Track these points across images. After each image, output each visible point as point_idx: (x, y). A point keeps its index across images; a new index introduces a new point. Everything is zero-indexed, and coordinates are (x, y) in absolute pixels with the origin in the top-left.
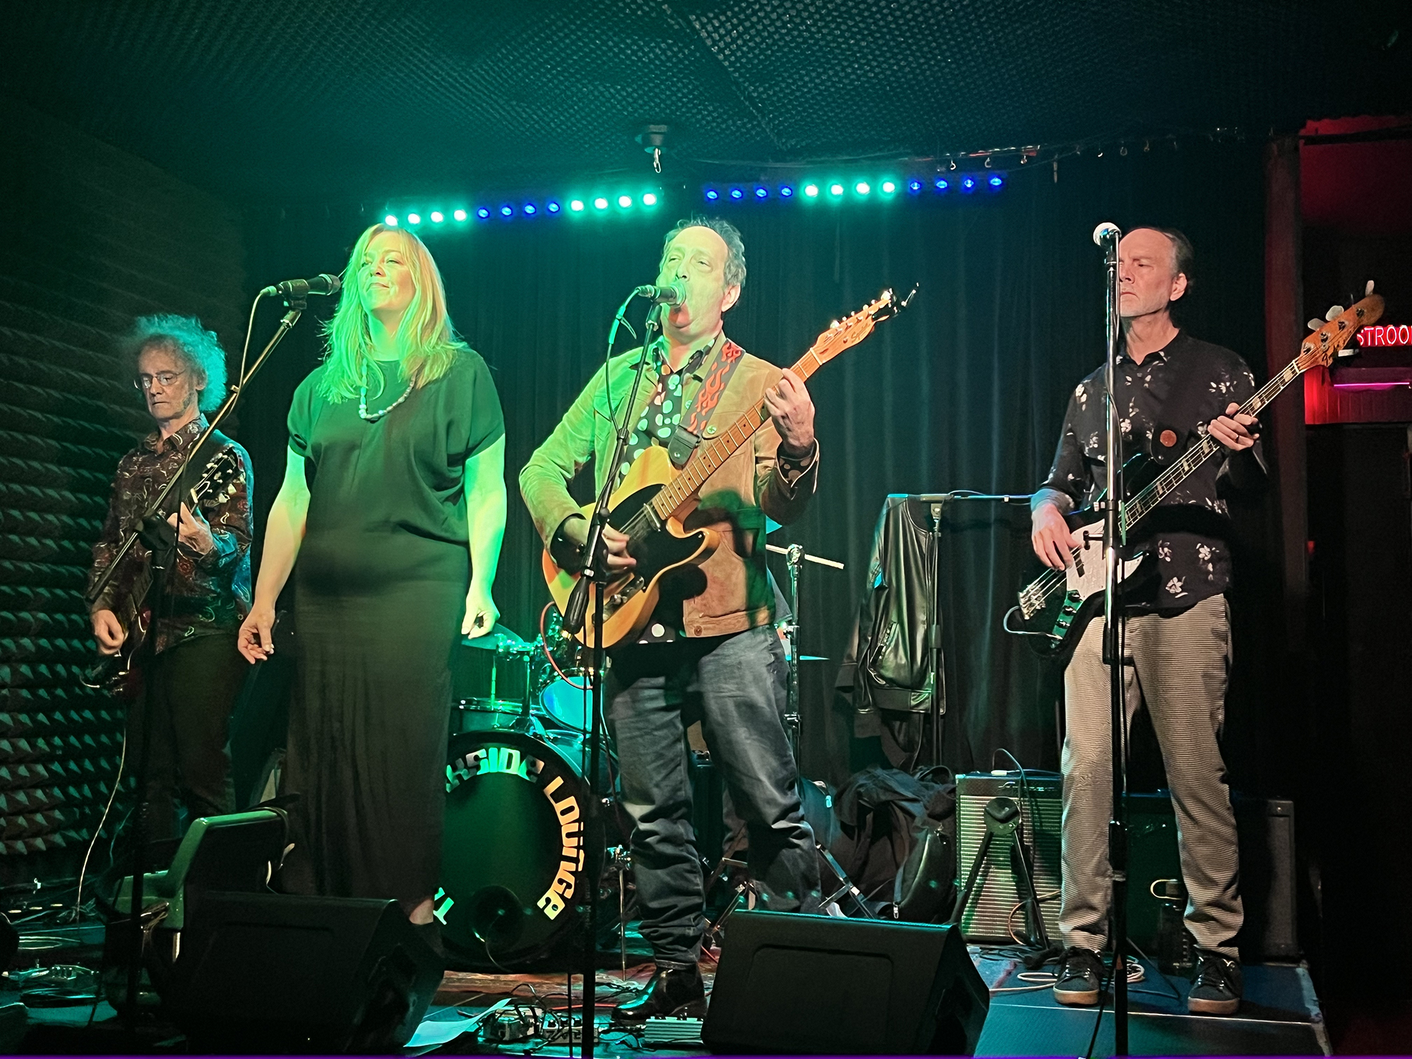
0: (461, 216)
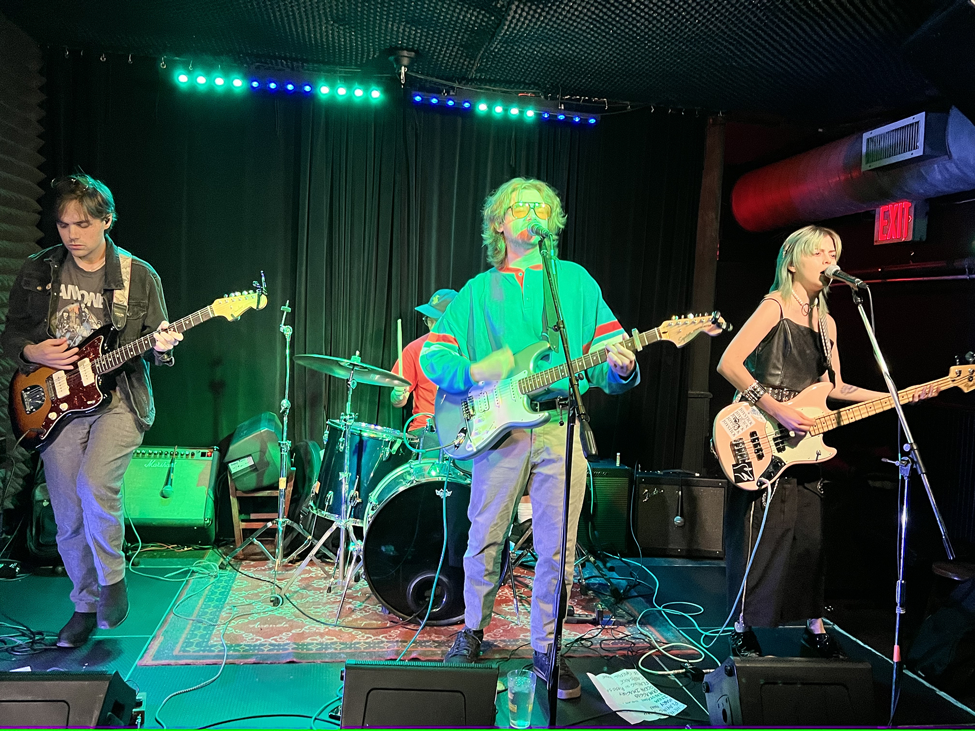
0: (238, 84)
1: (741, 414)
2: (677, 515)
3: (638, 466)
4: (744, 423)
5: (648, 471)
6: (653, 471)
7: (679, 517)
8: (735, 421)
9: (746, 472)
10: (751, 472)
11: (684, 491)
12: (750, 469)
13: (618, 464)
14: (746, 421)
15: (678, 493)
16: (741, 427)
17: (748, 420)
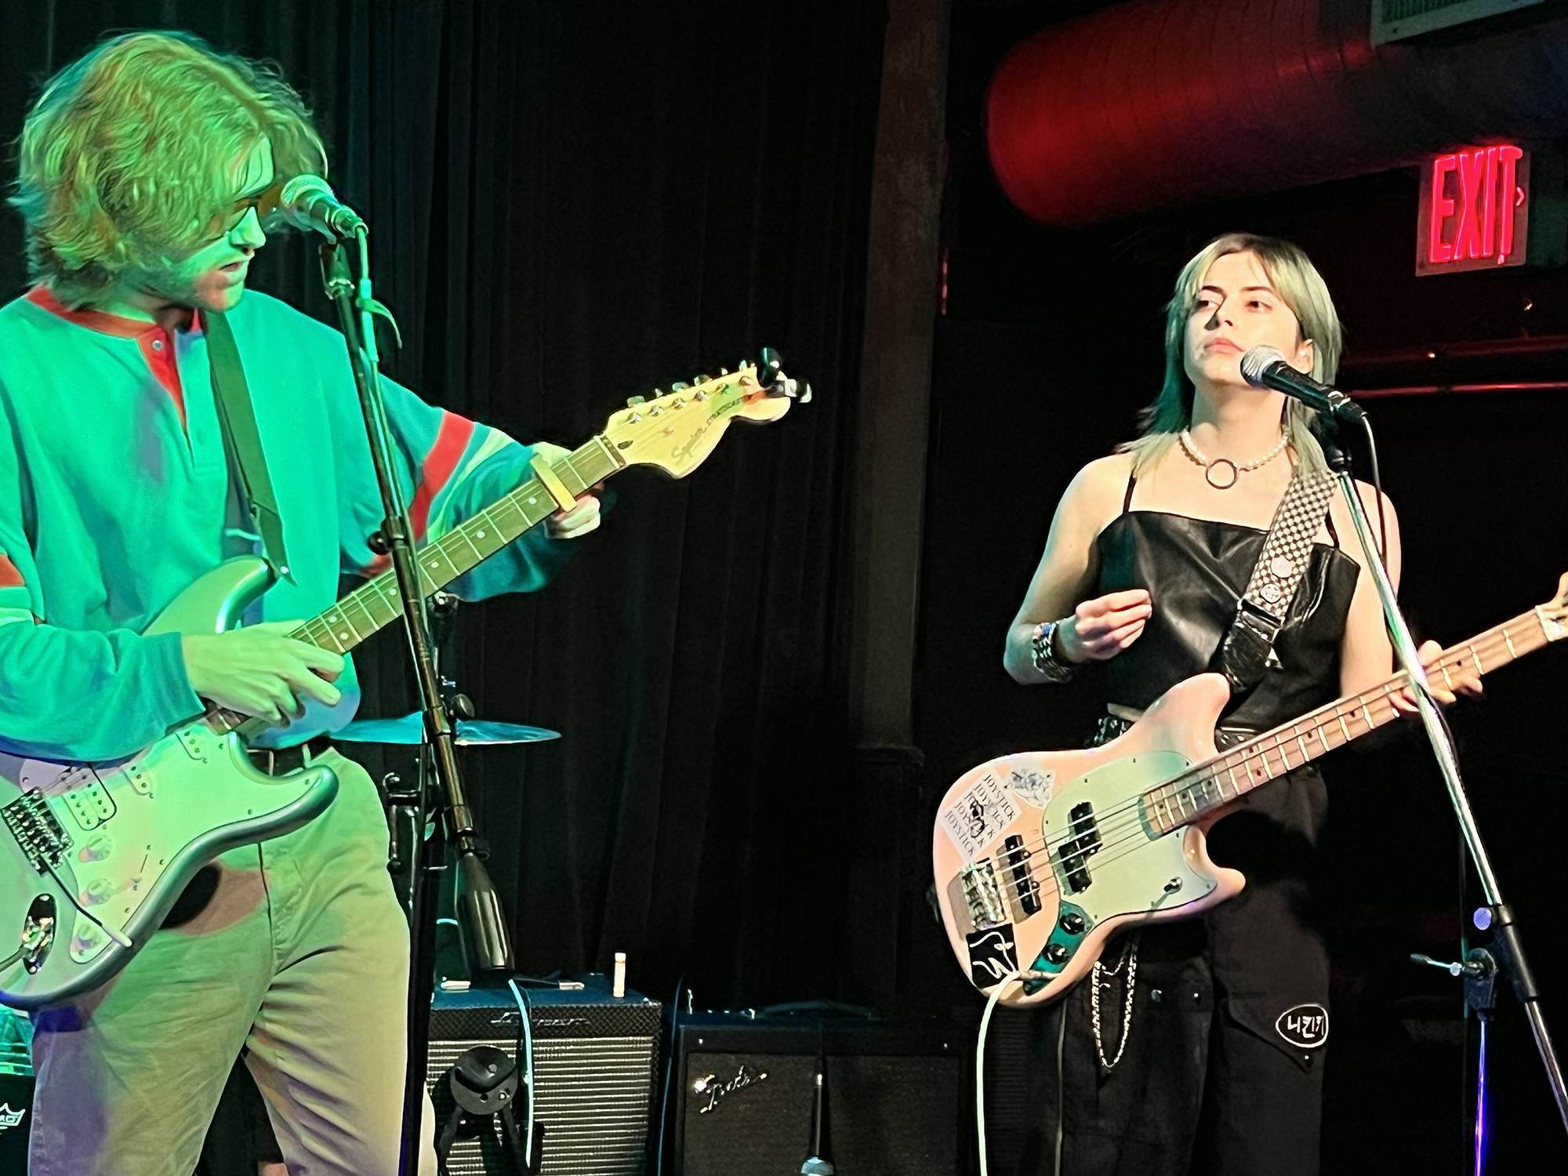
1: (989, 791)
2: (811, 1155)
3: (684, 996)
4: (995, 816)
5: (719, 1009)
6: (735, 1009)
7: (815, 1161)
8: (975, 813)
9: (999, 956)
10: (1012, 952)
11: (830, 1073)
12: (1009, 945)
13: (619, 990)
14: (1001, 811)
15: (814, 1080)
16: (987, 829)
17: (1006, 806)
